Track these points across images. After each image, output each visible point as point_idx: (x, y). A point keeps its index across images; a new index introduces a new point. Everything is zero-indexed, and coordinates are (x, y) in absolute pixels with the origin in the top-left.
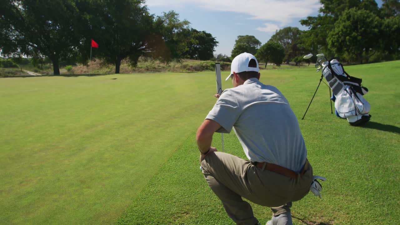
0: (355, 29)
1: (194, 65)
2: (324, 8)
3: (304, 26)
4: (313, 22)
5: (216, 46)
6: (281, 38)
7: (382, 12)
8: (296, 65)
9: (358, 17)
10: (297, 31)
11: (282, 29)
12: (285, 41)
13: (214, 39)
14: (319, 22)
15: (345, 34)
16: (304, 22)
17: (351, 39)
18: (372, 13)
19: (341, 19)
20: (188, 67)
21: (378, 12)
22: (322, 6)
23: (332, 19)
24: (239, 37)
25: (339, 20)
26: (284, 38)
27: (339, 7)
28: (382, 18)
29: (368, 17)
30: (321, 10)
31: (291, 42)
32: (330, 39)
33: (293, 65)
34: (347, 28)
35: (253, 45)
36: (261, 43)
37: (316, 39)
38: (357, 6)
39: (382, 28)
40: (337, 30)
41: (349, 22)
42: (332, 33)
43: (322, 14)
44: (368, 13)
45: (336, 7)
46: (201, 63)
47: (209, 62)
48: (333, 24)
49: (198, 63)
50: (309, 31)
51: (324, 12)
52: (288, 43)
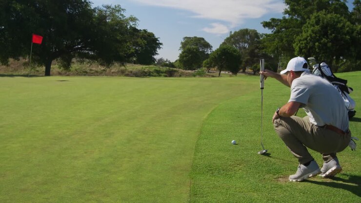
0: (325, 34)
1: (134, 70)
2: (289, 10)
3: (267, 28)
4: (277, 25)
5: (160, 48)
6: (236, 42)
7: (353, 17)
8: (254, 74)
9: (327, 22)
10: (256, 34)
11: (237, 31)
12: (241, 46)
13: (156, 40)
14: (284, 25)
15: (314, 40)
16: (266, 25)
17: (320, 45)
18: (343, 18)
19: (309, 23)
20: (127, 73)
21: (349, 17)
22: (287, 7)
23: (298, 22)
24: (186, 39)
25: (307, 23)
26: (240, 42)
27: (307, 10)
28: (353, 23)
29: (339, 22)
30: (286, 12)
31: (247, 47)
32: (297, 44)
33: (250, 74)
34: (315, 33)
35: (202, 49)
36: (212, 47)
37: (281, 44)
38: (326, 9)
39: (355, 34)
40: (304, 35)
41: (318, 26)
42: (299, 38)
43: (287, 16)
44: (339, 18)
45: (303, 9)
46: (142, 68)
47: (151, 68)
48: (301, 28)
49: (139, 67)
50: (271, 34)
51: (289, 15)
52: (245, 48)
